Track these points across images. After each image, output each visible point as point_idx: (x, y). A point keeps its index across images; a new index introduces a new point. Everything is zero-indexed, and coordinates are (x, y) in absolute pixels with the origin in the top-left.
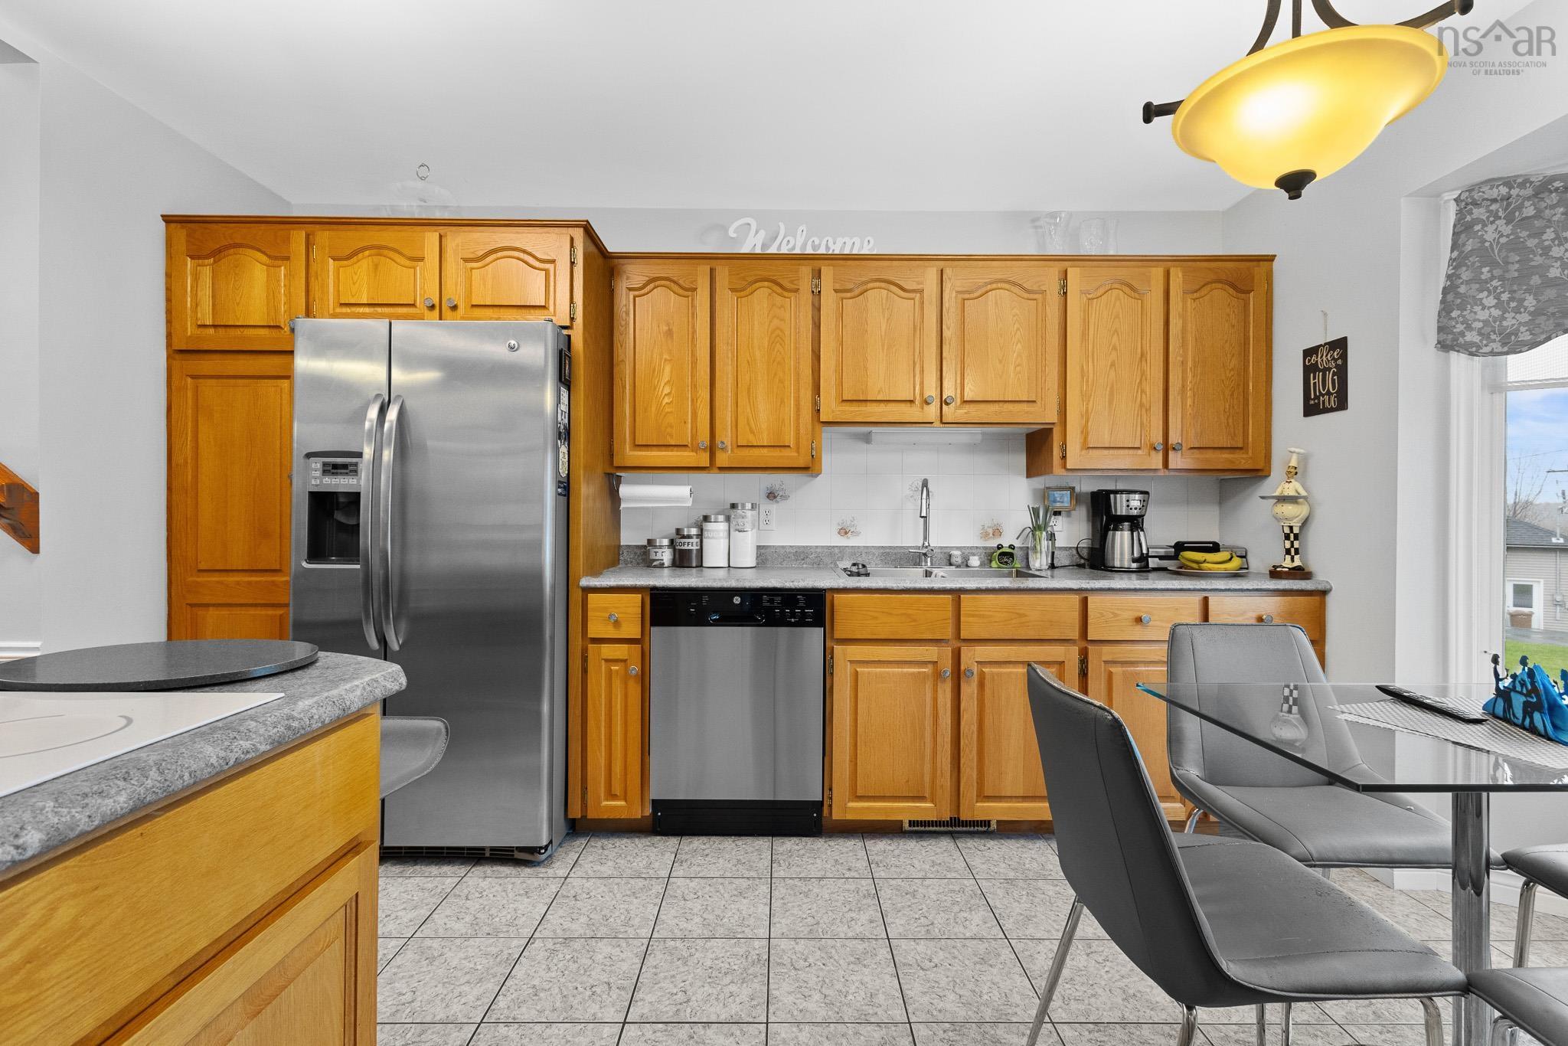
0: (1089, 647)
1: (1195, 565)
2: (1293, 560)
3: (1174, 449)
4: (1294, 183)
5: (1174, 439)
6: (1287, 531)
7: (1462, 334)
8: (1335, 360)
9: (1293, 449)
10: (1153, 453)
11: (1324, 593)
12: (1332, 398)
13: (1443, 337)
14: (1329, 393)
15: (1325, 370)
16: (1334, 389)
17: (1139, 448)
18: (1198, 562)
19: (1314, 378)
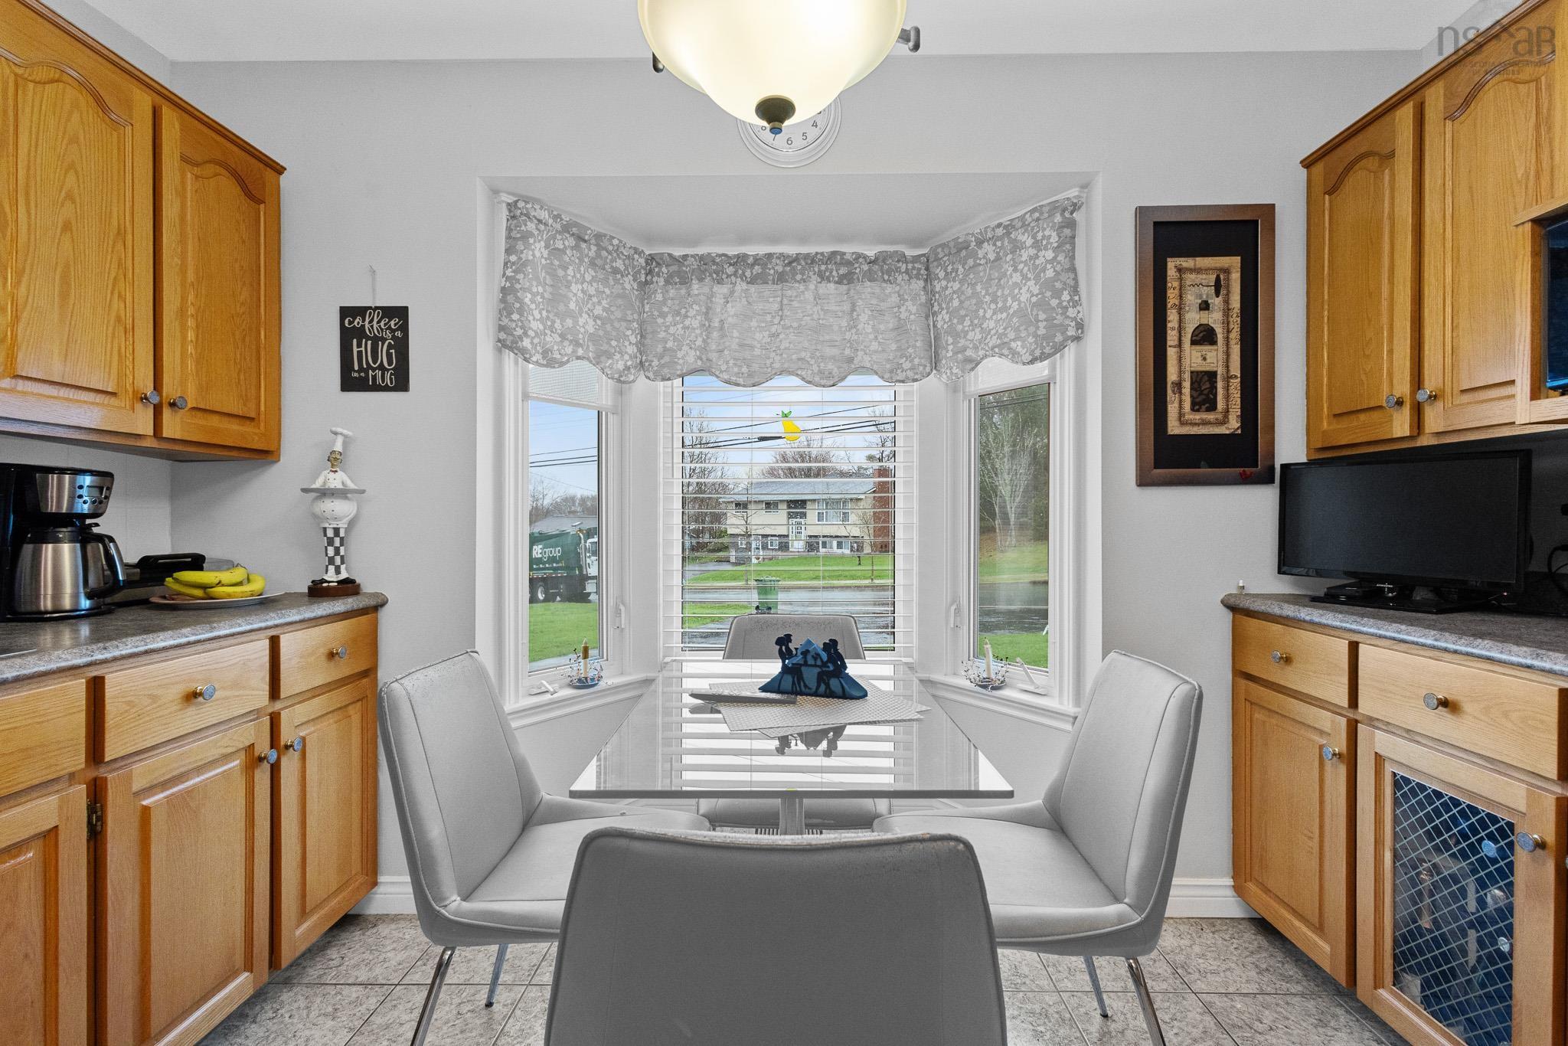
2: (338, 571)
3: (173, 405)
5: (170, 389)
6: (330, 534)
7: (521, 338)
8: (393, 331)
9: (339, 430)
10: (139, 406)
11: (377, 609)
12: (388, 375)
13: (502, 336)
14: (381, 367)
15: (376, 340)
16: (390, 364)
17: (113, 394)
18: (205, 587)
19: (359, 345)
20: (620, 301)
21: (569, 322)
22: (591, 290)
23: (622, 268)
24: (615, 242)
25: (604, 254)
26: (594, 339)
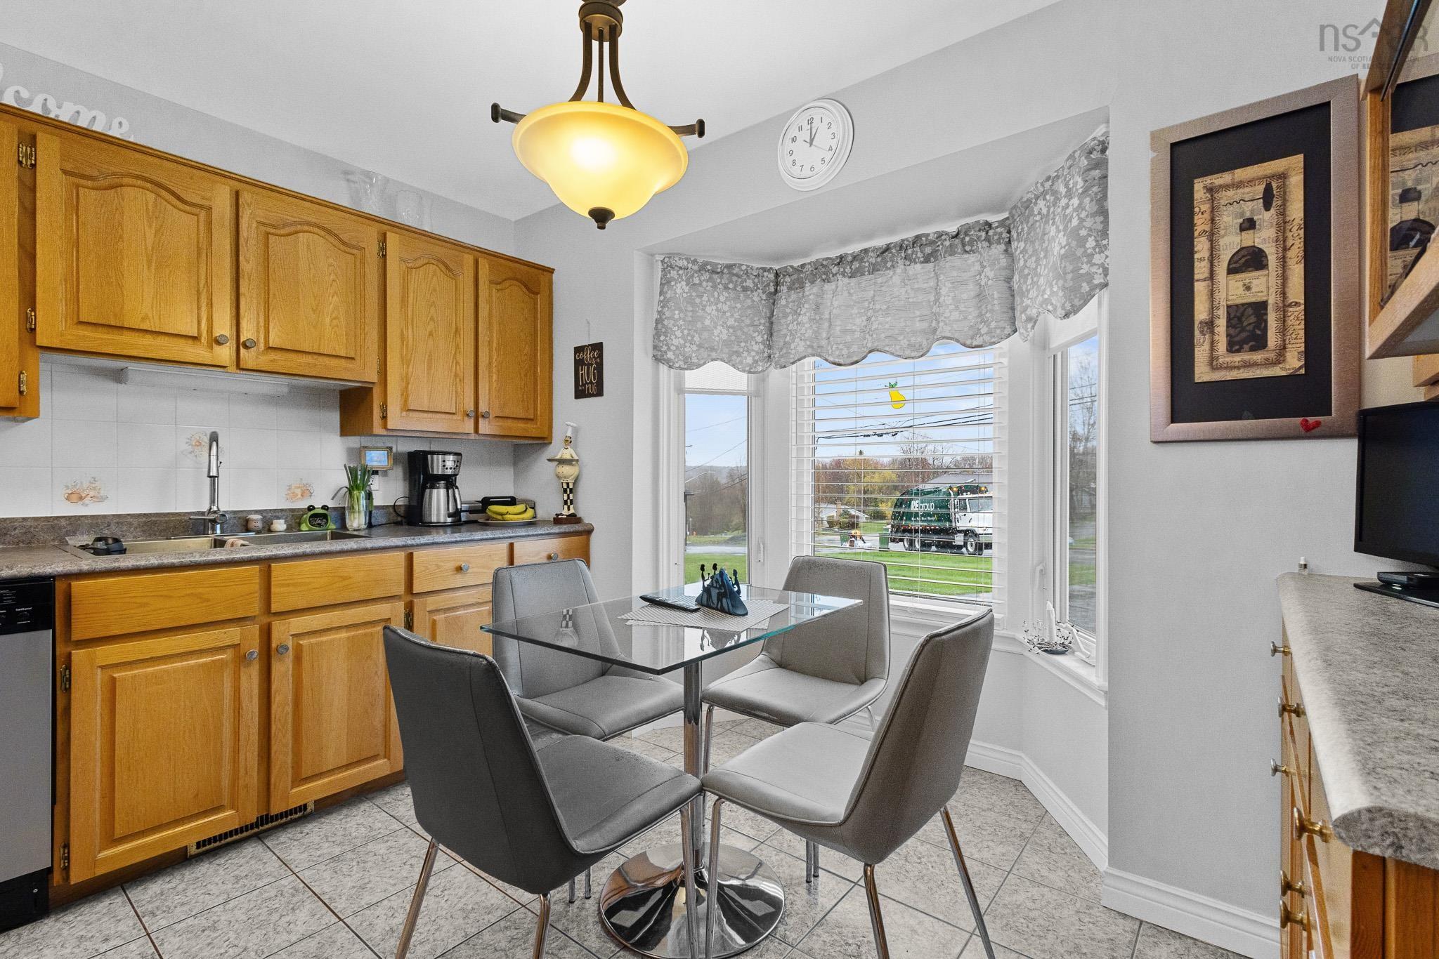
0: (415, 600)
1: (499, 517)
2: (569, 509)
3: (483, 416)
4: (601, 216)
5: (483, 408)
6: (565, 486)
7: (666, 353)
8: (595, 359)
9: (568, 423)
10: (466, 418)
11: (589, 532)
12: (593, 386)
13: (656, 353)
14: (591, 382)
15: (589, 365)
16: (594, 380)
17: (454, 414)
18: (502, 514)
19: (582, 370)
20: (749, 312)
21: (705, 335)
22: (726, 308)
23: (751, 285)
24: (744, 268)
25: (735, 278)
26: (727, 343)
